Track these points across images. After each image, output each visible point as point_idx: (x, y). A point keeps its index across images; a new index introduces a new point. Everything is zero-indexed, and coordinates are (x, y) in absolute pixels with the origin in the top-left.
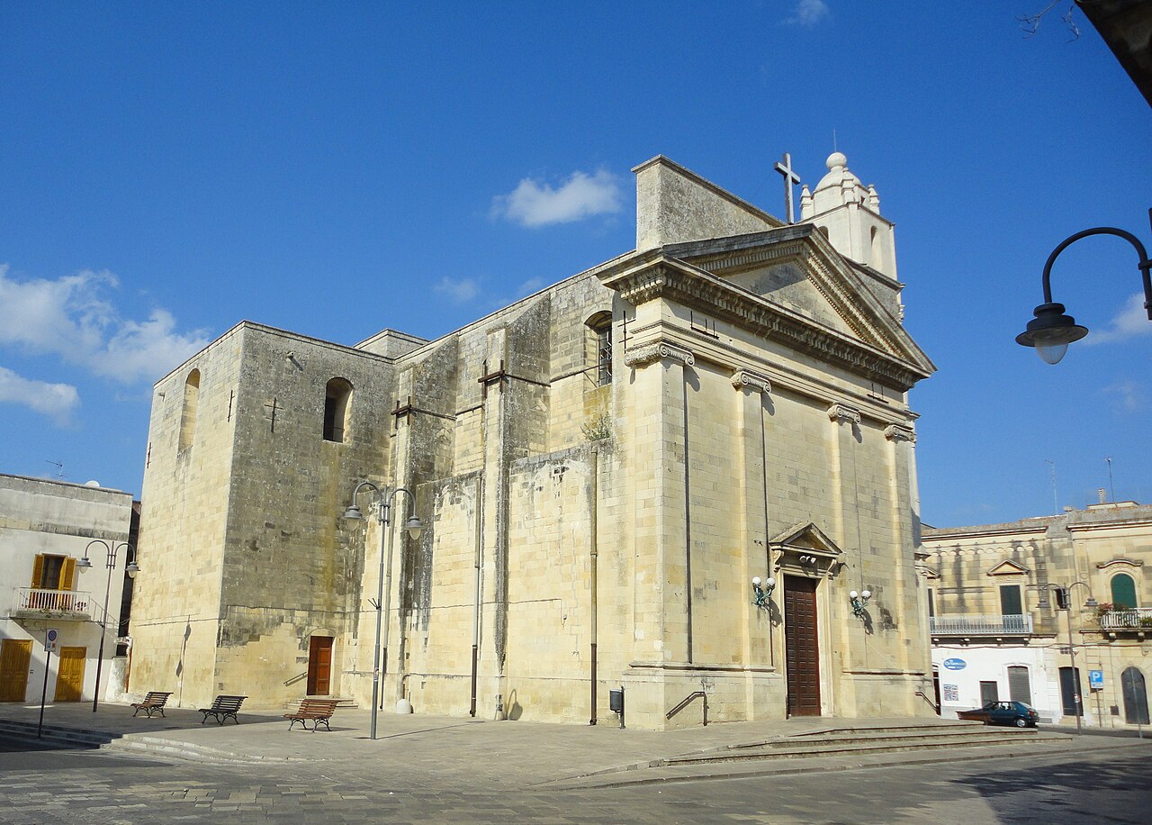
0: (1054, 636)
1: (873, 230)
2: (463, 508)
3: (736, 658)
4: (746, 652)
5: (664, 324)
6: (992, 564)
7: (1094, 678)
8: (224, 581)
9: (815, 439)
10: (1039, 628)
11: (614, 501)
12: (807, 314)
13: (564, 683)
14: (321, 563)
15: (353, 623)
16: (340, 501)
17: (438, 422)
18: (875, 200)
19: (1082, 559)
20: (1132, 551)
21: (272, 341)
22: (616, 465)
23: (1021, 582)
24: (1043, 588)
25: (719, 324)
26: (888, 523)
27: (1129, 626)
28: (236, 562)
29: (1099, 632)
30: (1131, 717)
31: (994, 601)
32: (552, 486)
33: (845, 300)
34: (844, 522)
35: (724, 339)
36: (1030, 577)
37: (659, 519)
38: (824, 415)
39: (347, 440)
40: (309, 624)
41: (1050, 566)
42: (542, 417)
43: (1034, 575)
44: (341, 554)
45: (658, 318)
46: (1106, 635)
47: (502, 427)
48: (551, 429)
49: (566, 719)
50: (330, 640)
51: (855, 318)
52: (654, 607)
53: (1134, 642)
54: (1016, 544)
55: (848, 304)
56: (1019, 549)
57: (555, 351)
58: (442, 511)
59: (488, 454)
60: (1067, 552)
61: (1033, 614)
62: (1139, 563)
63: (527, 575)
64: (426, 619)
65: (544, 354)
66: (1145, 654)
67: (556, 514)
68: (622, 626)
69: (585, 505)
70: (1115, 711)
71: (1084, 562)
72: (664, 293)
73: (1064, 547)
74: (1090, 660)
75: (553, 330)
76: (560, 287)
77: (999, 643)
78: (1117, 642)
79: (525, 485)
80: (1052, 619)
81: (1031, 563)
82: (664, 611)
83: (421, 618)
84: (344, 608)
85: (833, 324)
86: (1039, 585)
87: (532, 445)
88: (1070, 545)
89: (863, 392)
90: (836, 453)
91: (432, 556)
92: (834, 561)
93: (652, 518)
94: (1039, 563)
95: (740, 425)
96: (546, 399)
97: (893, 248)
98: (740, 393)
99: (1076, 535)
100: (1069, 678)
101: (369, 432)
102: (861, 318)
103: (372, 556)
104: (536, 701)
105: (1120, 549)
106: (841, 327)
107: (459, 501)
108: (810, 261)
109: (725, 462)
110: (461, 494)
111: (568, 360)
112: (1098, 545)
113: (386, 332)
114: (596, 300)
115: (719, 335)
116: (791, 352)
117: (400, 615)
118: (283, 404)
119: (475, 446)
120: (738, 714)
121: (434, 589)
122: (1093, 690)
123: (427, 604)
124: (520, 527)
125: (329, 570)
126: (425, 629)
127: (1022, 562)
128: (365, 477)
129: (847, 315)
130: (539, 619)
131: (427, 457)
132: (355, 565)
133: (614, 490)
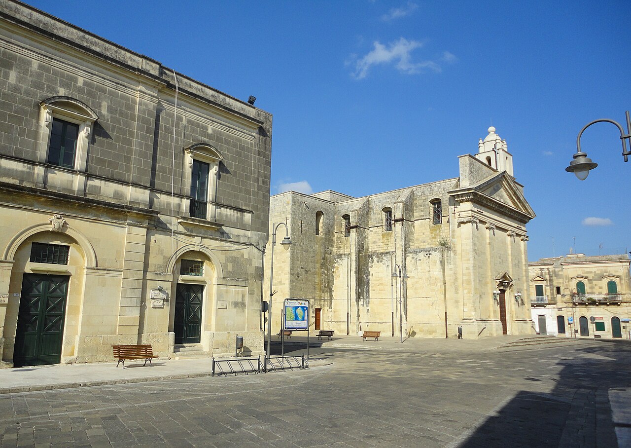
0: (555, 304)
1: (507, 158)
2: (383, 264)
3: (489, 317)
4: (492, 314)
5: (472, 211)
6: (532, 277)
7: (570, 319)
8: (290, 289)
9: (504, 243)
10: (550, 301)
11: (452, 266)
12: (502, 201)
13: (434, 325)
14: (317, 281)
15: (329, 303)
16: (321, 258)
17: (364, 230)
18: (506, 146)
19: (566, 276)
20: (585, 273)
21: (299, 197)
22: (452, 254)
23: (544, 284)
24: (551, 285)
25: (483, 208)
26: (522, 269)
27: (583, 301)
28: (293, 282)
29: (572, 303)
30: (582, 334)
31: (533, 291)
32: (425, 260)
33: (511, 194)
34: (513, 271)
35: (484, 213)
36: (547, 282)
37: (472, 274)
38: (506, 234)
39: (321, 235)
40: (315, 304)
41: (554, 278)
42: (412, 233)
43: (548, 281)
44: (323, 278)
45: (470, 209)
46: (574, 304)
47: (403, 237)
48: (415, 237)
49: (435, 336)
50: (320, 310)
51: (514, 200)
52: (471, 301)
53: (584, 306)
54: (542, 269)
55: (513, 195)
56: (543, 271)
57: (416, 210)
58: (373, 264)
59: (397, 246)
60: (560, 273)
61: (548, 296)
62: (586, 278)
63: (415, 289)
64: (368, 303)
65: (412, 211)
66: (588, 311)
67: (427, 269)
68: (457, 307)
69: (440, 267)
70: (576, 331)
71: (567, 276)
72: (472, 201)
73: (560, 271)
74: (568, 313)
75: (415, 202)
76: (418, 187)
77: (535, 307)
78: (578, 307)
79: (413, 258)
80: (554, 298)
81: (547, 277)
82: (474, 302)
83: (365, 303)
84: (324, 298)
85: (508, 203)
86: (550, 285)
87: (411, 243)
88: (562, 271)
89: (516, 225)
90: (510, 247)
91: (369, 281)
92: (511, 284)
93: (469, 274)
94: (550, 277)
95: (488, 241)
96: (414, 227)
97: (512, 164)
98: (488, 230)
99: (564, 267)
100: (561, 319)
101: (329, 231)
102: (516, 200)
103: (338, 279)
104: (420, 331)
105: (580, 272)
106: (510, 204)
107: (381, 261)
108: (503, 182)
109: (485, 253)
110: (382, 259)
111: (422, 213)
112: (572, 271)
113: (329, 191)
114: (434, 194)
115: (483, 212)
116: (499, 215)
117: (356, 301)
118: (304, 222)
119: (379, 240)
120: (492, 334)
121: (370, 292)
122: (569, 324)
123: (368, 297)
124: (411, 272)
125: (319, 284)
126: (367, 306)
127: (544, 276)
128: (328, 248)
129: (512, 199)
130: (421, 304)
131: (362, 244)
132: (328, 282)
133: (452, 263)
